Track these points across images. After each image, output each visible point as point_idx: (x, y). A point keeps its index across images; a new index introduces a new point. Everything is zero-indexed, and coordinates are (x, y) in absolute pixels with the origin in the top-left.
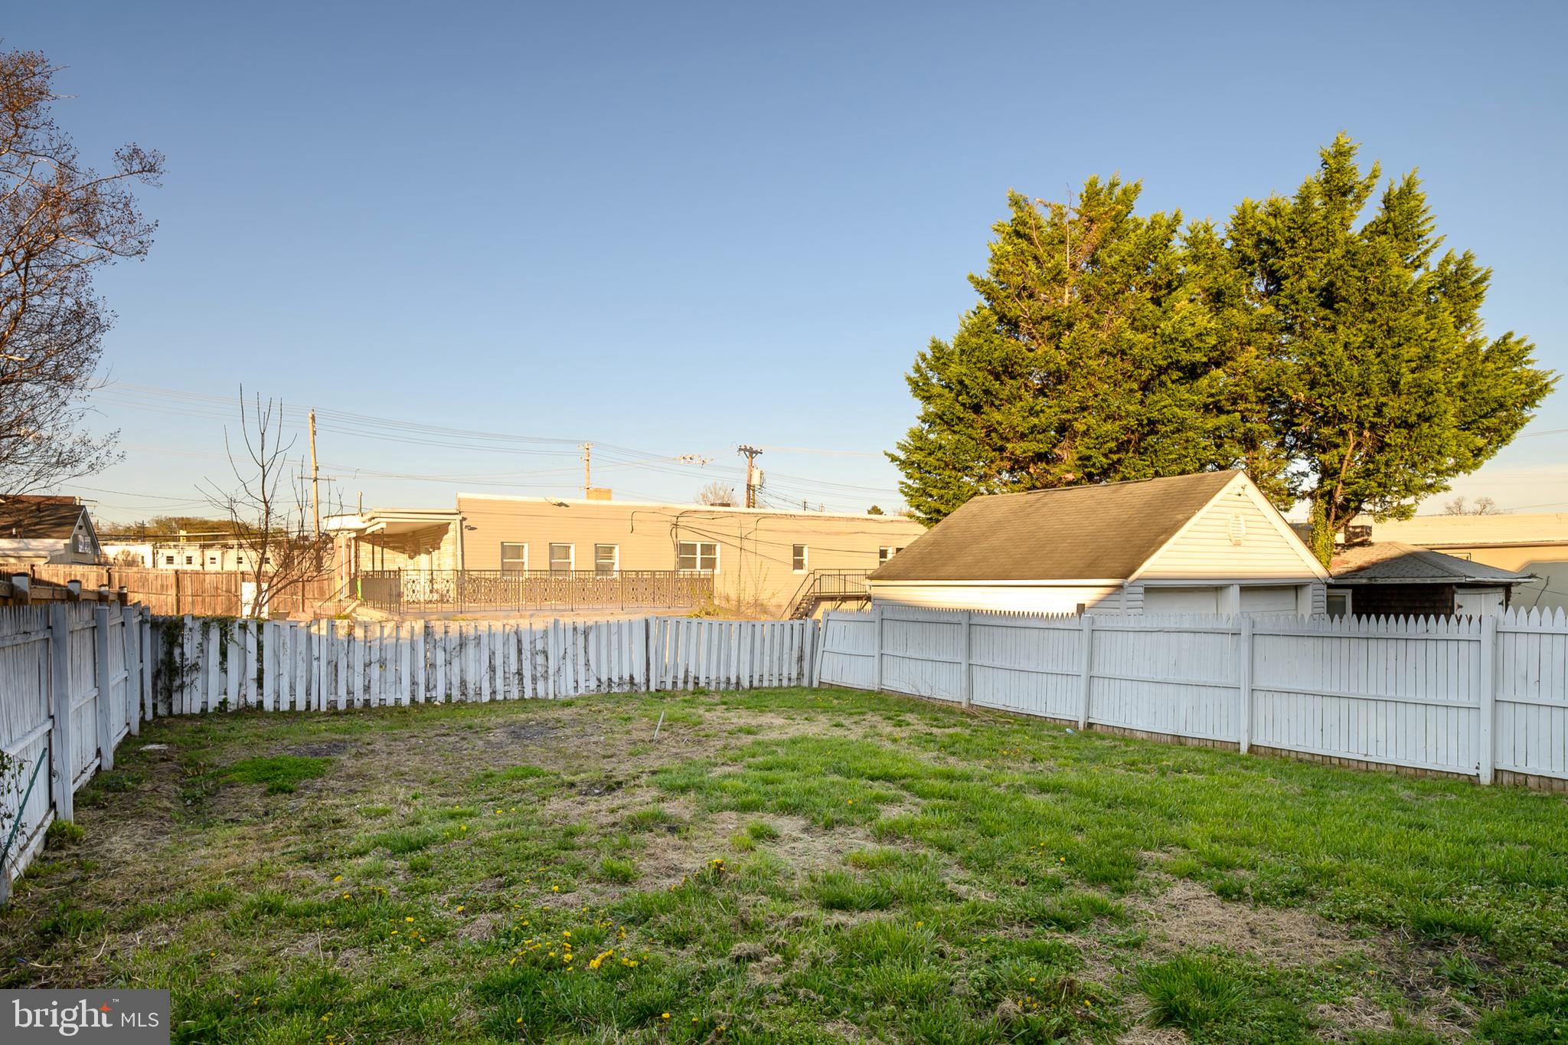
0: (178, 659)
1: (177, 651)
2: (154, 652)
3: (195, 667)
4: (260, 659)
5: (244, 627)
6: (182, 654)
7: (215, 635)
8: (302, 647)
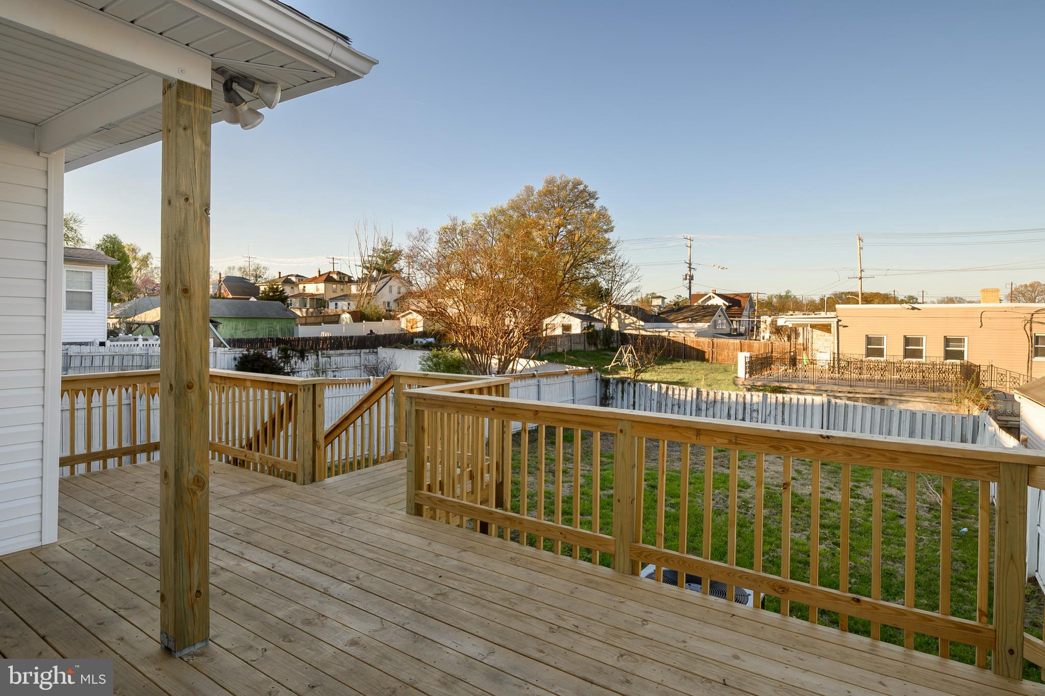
0: (608, 394)
1: (608, 391)
2: (601, 390)
3: (612, 398)
4: (634, 397)
5: (629, 384)
6: (609, 392)
7: (620, 386)
8: (649, 395)
